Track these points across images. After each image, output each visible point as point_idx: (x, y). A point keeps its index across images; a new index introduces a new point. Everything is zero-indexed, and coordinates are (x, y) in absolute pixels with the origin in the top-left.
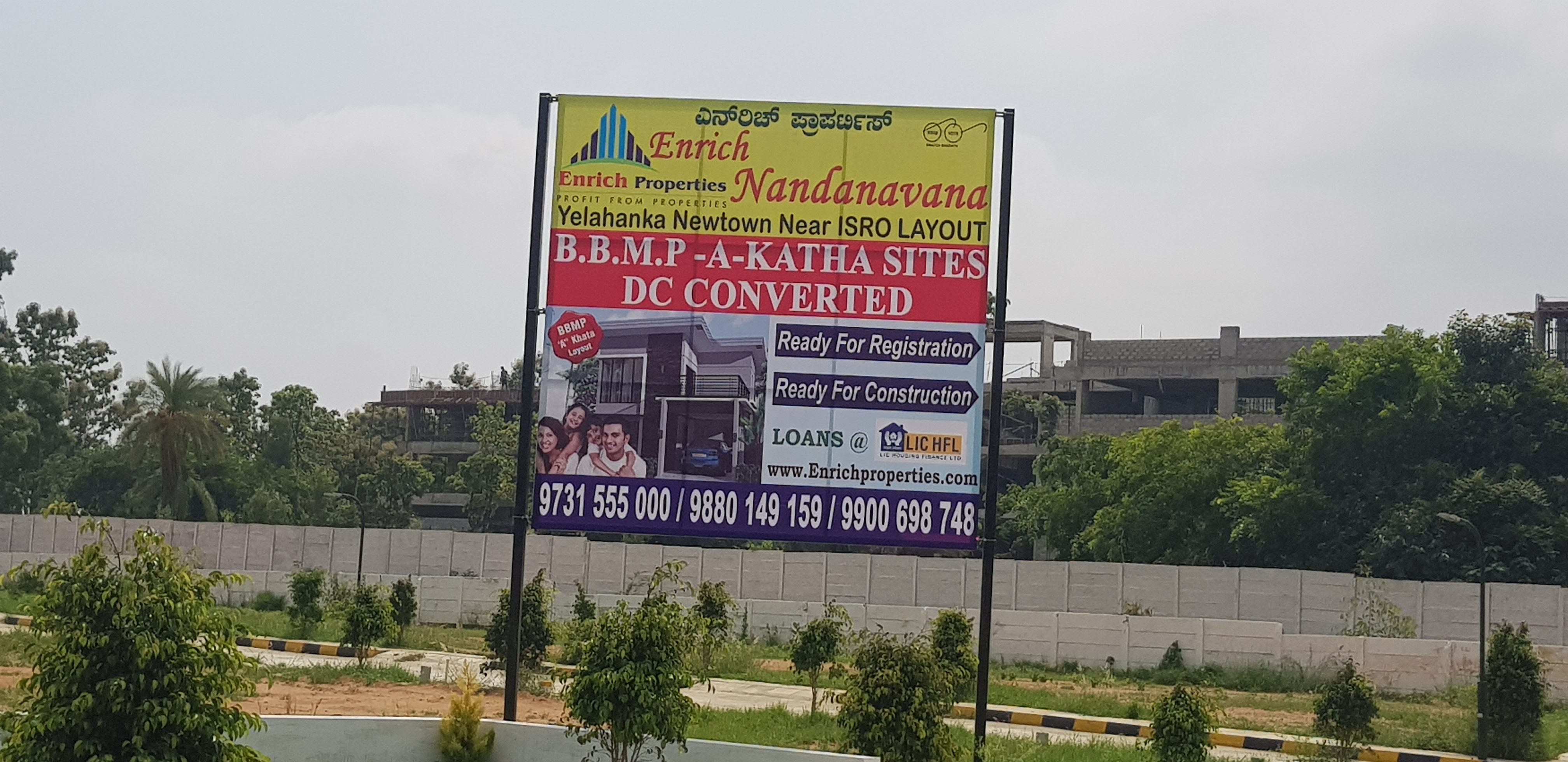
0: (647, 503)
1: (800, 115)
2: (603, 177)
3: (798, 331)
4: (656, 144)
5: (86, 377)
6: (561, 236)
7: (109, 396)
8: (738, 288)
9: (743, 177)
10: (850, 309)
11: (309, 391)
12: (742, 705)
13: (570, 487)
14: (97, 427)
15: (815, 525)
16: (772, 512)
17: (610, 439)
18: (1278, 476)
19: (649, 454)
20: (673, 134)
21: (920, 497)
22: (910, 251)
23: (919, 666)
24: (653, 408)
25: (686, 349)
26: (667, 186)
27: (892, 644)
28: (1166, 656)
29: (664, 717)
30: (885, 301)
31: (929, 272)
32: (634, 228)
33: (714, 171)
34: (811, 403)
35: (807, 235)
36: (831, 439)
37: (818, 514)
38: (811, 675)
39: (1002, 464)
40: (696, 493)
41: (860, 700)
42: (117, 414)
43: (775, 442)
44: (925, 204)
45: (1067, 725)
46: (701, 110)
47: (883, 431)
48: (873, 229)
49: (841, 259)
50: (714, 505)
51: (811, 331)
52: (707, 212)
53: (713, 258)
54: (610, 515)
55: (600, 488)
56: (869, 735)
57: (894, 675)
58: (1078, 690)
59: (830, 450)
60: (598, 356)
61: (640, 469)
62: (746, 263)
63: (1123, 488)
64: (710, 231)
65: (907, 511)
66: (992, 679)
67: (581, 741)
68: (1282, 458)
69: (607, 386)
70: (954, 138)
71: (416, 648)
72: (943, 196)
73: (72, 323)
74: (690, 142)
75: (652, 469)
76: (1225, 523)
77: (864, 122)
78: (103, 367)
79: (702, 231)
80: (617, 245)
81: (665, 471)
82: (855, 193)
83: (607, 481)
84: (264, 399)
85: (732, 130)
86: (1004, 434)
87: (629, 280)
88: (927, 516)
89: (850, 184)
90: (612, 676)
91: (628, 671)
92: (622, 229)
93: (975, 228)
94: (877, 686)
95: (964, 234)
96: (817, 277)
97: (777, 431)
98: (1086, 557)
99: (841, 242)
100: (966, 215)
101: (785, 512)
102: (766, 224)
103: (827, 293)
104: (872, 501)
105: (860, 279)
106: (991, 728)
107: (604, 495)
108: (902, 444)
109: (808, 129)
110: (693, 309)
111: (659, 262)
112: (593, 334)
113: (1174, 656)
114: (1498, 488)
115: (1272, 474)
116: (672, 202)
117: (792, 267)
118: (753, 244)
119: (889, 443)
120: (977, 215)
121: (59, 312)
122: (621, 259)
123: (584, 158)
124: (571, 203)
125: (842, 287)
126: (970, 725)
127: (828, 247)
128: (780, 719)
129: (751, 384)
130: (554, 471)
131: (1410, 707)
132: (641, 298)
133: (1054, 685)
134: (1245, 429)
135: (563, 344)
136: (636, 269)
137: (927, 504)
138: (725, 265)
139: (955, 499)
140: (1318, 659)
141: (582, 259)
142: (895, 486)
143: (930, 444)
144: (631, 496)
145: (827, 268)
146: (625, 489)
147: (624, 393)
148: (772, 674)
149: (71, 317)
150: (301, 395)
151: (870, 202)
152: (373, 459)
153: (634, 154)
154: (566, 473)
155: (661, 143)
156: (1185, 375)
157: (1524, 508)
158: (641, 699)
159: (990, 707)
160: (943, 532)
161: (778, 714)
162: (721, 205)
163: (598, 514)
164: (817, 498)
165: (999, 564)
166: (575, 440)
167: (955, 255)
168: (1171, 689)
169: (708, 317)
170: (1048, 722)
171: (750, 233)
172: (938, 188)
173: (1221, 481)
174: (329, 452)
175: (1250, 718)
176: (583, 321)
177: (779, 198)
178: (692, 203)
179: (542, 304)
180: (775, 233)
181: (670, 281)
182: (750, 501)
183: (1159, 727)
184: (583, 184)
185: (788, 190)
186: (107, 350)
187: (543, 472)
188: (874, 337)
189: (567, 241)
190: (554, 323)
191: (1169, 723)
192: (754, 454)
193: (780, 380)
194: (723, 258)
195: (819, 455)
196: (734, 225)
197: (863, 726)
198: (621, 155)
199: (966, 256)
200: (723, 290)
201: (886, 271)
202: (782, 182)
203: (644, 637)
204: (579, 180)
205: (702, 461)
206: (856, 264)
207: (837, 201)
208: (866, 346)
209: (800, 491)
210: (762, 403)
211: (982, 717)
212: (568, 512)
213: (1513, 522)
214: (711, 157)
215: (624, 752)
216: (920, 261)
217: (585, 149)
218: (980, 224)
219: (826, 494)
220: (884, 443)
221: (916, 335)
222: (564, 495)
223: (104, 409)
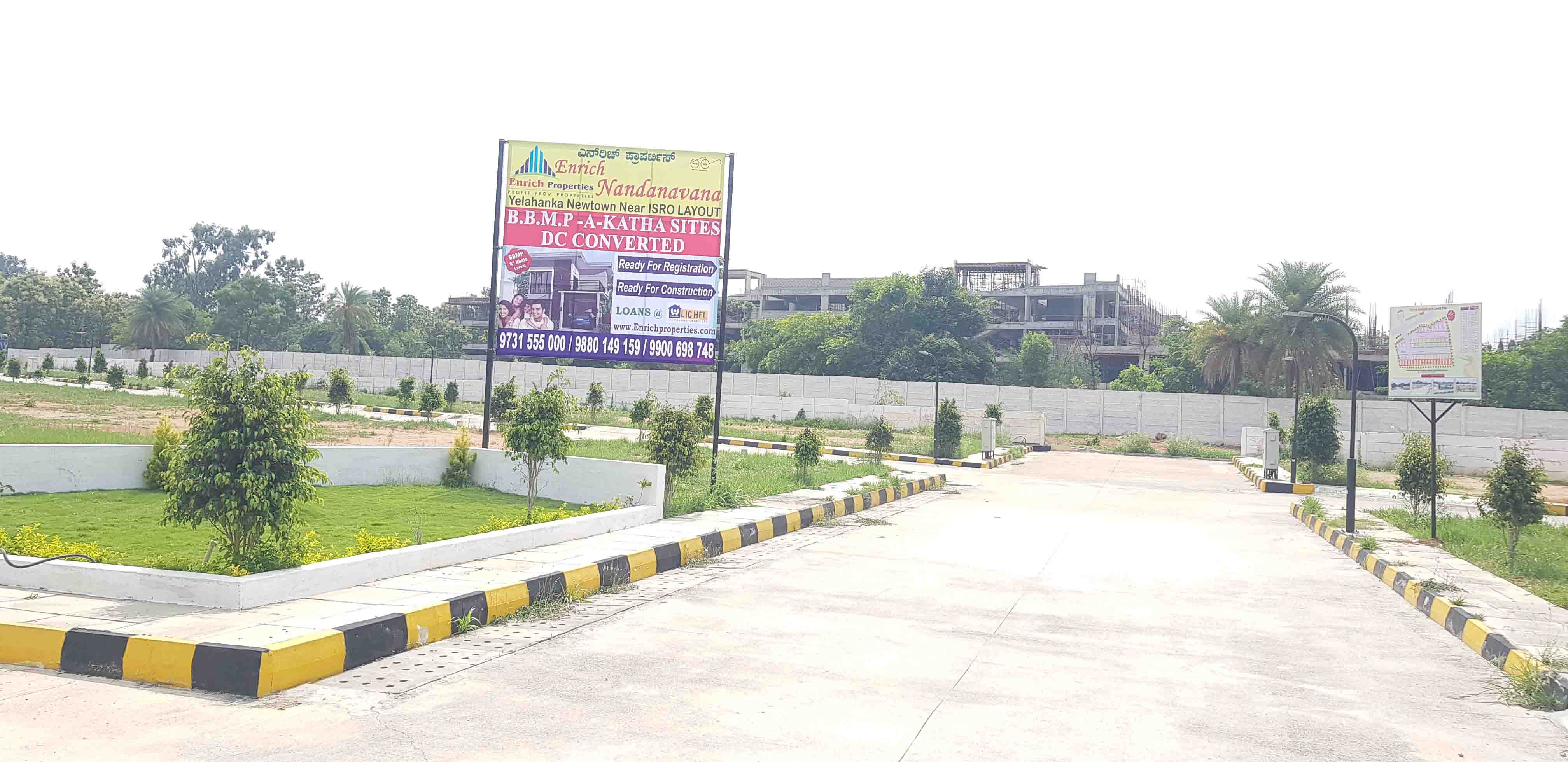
0: (554, 343)
1: (630, 154)
2: (532, 182)
3: (629, 259)
4: (558, 166)
5: (309, 290)
6: (511, 211)
7: (320, 298)
8: (599, 238)
9: (602, 183)
10: (654, 249)
11: (414, 297)
12: (607, 438)
13: (515, 334)
14: (315, 312)
15: (637, 353)
16: (616, 347)
17: (535, 311)
18: (847, 337)
19: (555, 318)
20: (567, 161)
21: (688, 340)
22: (684, 221)
23: (686, 421)
24: (557, 296)
25: (573, 267)
26: (564, 187)
27: (673, 410)
28: (798, 414)
29: (555, 448)
30: (671, 245)
31: (693, 232)
32: (547, 208)
33: (588, 179)
34: (636, 294)
35: (633, 213)
36: (645, 312)
37: (638, 348)
38: (639, 424)
39: (727, 332)
40: (578, 337)
41: (657, 437)
42: (323, 308)
43: (618, 313)
44: (691, 198)
45: (755, 445)
46: (582, 149)
47: (670, 308)
48: (666, 210)
49: (650, 224)
50: (587, 344)
51: (635, 260)
52: (583, 200)
53: (587, 223)
54: (535, 348)
55: (530, 335)
56: (661, 454)
57: (673, 425)
58: (760, 429)
59: (644, 318)
60: (529, 270)
61: (550, 326)
62: (603, 225)
63: (781, 341)
64: (585, 210)
65: (681, 347)
66: (722, 424)
67: (513, 459)
68: (849, 328)
69: (534, 285)
70: (705, 167)
71: (458, 412)
72: (700, 195)
73: (302, 265)
74: (575, 166)
75: (556, 325)
76: (824, 356)
77: (661, 158)
78: (317, 285)
79: (581, 210)
80: (539, 215)
81: (563, 326)
82: (657, 192)
83: (534, 332)
84: (393, 301)
85: (597, 159)
86: (728, 318)
87: (545, 233)
88: (691, 349)
89: (654, 188)
90: (527, 427)
91: (536, 423)
92: (542, 208)
93: (715, 211)
94: (665, 430)
95: (710, 213)
96: (638, 233)
97: (618, 308)
98: (765, 371)
99: (650, 216)
100: (711, 204)
101: (622, 347)
102: (613, 207)
103: (643, 241)
104: (664, 342)
105: (659, 234)
106: (721, 447)
107: (533, 338)
108: (679, 315)
109: (634, 160)
110: (577, 248)
111: (560, 225)
112: (527, 260)
113: (801, 414)
114: (940, 342)
115: (844, 336)
116: (566, 195)
117: (626, 228)
118: (606, 217)
119: (673, 314)
120: (716, 204)
121: (296, 260)
122: (541, 223)
123: (522, 172)
124: (515, 194)
125: (650, 238)
126: (711, 446)
127: (644, 219)
128: (625, 445)
129: (606, 285)
130: (507, 327)
131: (904, 436)
132: (551, 242)
133: (749, 427)
134: (833, 316)
135: (511, 264)
136: (548, 228)
137: (691, 343)
138: (593, 226)
139: (704, 341)
140: (863, 415)
141: (521, 222)
142: (676, 335)
143: (692, 314)
144: (546, 339)
145: (643, 229)
146: (543, 336)
147: (543, 289)
148: (623, 423)
149: (302, 262)
150: (410, 299)
151: (664, 197)
152: (444, 328)
153: (547, 170)
154: (513, 327)
155: (561, 165)
156: (807, 293)
157: (950, 350)
158: (543, 438)
159: (720, 437)
160: (698, 356)
161: (625, 441)
162: (591, 197)
163: (529, 348)
164: (638, 341)
165: (724, 375)
166: (518, 311)
167: (705, 224)
168: (804, 429)
169: (584, 251)
170: (746, 444)
171: (605, 211)
172: (698, 190)
173: (822, 339)
174: (424, 325)
175: (835, 441)
176: (522, 253)
177: (620, 194)
178: (576, 196)
179: (501, 243)
180: (618, 211)
181: (565, 234)
182: (605, 342)
183: (798, 447)
184: (521, 185)
185: (624, 190)
186: (319, 277)
187: (502, 327)
188: (666, 263)
189: (513, 213)
190: (507, 253)
191: (803, 445)
192: (607, 319)
193: (620, 283)
194: (592, 223)
195: (639, 320)
196: (597, 207)
197: (659, 449)
198: (541, 171)
199: (711, 224)
200: (592, 239)
201: (672, 231)
202: (621, 186)
203: (544, 407)
204: (520, 183)
205: (582, 322)
206: (657, 227)
207: (648, 196)
208: (662, 267)
209: (629, 337)
210: (611, 294)
211: (716, 442)
212: (514, 347)
213: (945, 356)
214: (586, 173)
215: (535, 465)
216: (688, 226)
217: (522, 167)
218: (717, 209)
219: (642, 338)
220: (670, 314)
221: (686, 262)
222: (512, 339)
223: (318, 305)
